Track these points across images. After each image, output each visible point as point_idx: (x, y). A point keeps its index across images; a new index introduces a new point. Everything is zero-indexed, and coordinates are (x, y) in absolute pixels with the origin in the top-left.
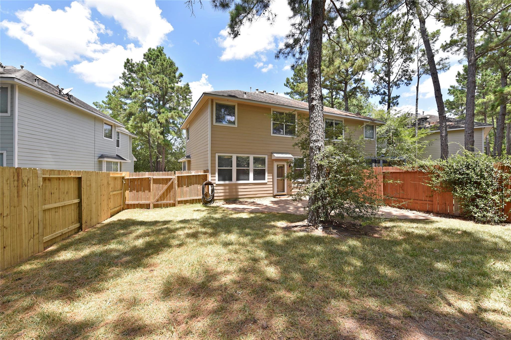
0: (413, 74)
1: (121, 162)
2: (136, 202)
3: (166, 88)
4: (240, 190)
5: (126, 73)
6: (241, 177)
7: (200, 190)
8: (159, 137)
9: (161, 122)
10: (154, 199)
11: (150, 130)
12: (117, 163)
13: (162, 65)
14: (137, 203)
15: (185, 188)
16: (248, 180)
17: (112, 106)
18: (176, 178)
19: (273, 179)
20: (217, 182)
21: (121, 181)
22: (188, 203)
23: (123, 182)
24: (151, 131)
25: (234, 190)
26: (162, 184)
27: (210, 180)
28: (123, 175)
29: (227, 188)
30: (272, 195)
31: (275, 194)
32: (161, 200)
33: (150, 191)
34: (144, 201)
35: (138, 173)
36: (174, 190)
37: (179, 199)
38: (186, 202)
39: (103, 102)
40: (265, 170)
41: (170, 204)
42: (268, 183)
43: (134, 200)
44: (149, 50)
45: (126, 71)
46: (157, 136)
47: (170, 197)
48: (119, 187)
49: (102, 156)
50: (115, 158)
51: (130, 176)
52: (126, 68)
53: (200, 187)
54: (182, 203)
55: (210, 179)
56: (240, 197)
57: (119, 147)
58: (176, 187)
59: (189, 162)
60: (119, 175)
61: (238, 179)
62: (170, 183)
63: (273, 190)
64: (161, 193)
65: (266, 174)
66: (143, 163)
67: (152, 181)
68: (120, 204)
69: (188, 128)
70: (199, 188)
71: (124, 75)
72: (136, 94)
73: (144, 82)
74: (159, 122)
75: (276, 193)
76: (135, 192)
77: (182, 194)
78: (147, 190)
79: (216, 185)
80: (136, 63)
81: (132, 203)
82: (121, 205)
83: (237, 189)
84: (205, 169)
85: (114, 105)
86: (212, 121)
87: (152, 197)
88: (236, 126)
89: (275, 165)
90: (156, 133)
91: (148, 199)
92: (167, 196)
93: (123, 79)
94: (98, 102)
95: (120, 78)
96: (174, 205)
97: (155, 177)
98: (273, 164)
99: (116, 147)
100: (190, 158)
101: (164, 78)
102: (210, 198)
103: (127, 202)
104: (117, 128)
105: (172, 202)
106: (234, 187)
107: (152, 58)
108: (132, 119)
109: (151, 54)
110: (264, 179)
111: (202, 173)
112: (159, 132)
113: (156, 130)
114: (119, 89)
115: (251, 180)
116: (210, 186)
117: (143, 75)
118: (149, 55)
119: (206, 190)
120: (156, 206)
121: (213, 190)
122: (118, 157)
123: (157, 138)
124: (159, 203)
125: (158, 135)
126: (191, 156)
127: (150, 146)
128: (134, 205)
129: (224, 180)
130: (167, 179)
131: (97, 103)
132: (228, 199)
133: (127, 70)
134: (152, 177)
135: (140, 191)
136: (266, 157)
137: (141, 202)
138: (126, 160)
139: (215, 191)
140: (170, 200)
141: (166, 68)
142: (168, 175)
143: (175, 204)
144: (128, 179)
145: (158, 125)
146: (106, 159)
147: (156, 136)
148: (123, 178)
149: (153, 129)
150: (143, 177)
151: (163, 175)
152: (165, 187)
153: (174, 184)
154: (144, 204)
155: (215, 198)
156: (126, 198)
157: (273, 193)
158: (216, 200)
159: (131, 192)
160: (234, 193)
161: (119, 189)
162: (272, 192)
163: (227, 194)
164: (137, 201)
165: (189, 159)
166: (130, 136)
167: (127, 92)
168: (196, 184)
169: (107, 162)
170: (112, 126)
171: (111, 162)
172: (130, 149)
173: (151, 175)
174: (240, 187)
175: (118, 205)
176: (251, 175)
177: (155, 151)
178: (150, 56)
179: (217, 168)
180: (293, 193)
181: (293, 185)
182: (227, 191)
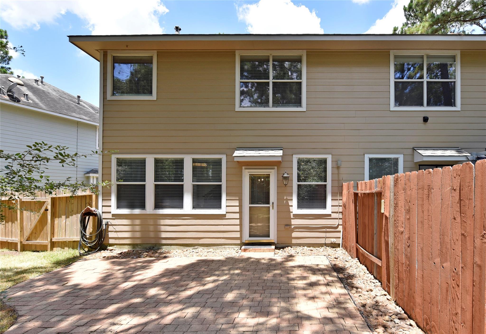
6: (166, 201)
15: (64, 220)
16: (182, 207)
18: (50, 201)
19: (240, 207)
20: (115, 210)
25: (152, 228)
26: (35, 211)
29: (138, 222)
30: (238, 242)
31: (244, 241)
37: (54, 239)
38: (64, 245)
40: (221, 185)
41: (44, 246)
42: (228, 216)
54: (59, 246)
55: (99, 204)
56: (164, 242)
61: (158, 206)
62: (42, 210)
63: (241, 231)
65: (224, 197)
67: (19, 206)
75: (246, 238)
77: (60, 230)
79: (113, 215)
83: (157, 225)
86: (105, 92)
87: (19, 233)
88: (154, 97)
98: (240, 175)
106: (151, 222)
110: (219, 207)
115: (188, 209)
124: (30, 242)
129: (132, 206)
130: (40, 203)
136: (224, 158)
139: (111, 228)
152: (38, 216)
155: (111, 241)
157: (241, 238)
158: (112, 245)
160: (152, 235)
162: (238, 235)
163: (138, 235)
168: (79, 213)
174: (163, 222)
176: (187, 198)
179: (114, 183)
180: (294, 241)
181: (295, 222)
182: (138, 228)
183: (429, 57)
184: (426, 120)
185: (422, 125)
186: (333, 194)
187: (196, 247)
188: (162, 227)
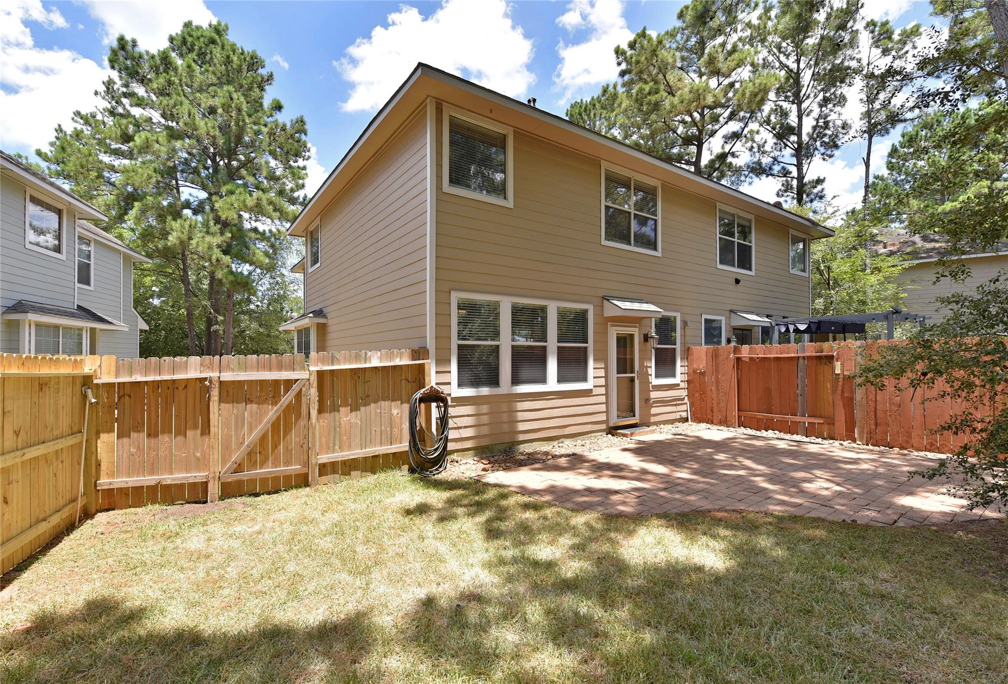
0: (844, 131)
1: (93, 330)
2: (148, 480)
3: (237, 124)
4: (521, 416)
5: (114, 83)
6: (525, 373)
7: (398, 421)
8: (217, 260)
9: (223, 217)
10: (224, 463)
11: (190, 238)
12: (81, 329)
13: (228, 61)
14: (153, 483)
15: (346, 417)
16: (543, 380)
17: (70, 167)
18: (314, 379)
19: (606, 377)
20: (457, 391)
21: (78, 395)
22: (356, 469)
23: (85, 397)
24: (194, 242)
25: (505, 417)
26: (259, 404)
27: (433, 384)
28: (87, 370)
29: (485, 409)
30: (604, 427)
31: (612, 424)
32: (253, 465)
33: (206, 430)
34: (179, 472)
35: (153, 359)
36: (302, 422)
37: (324, 458)
38: (347, 468)
39: (39, 153)
40: (587, 348)
41: (287, 478)
42: (595, 392)
43: (139, 470)
44: (188, 25)
45: (115, 75)
46: (214, 257)
47: (288, 450)
48: (65, 422)
49: (20, 307)
50: (72, 315)
51: (117, 375)
52: (116, 66)
53: (399, 412)
54: (334, 472)
55: (432, 379)
56: (521, 437)
57: (88, 283)
58: (314, 413)
59: (322, 329)
60: (65, 370)
61: (516, 380)
62: (287, 399)
63: (607, 412)
64: (251, 438)
65: (591, 364)
66: (166, 337)
67: (215, 393)
68: (68, 497)
69: (311, 233)
70: (395, 412)
71: (108, 88)
72: (147, 139)
73: (172, 102)
74: (217, 220)
75: (615, 421)
76: (141, 437)
77: (336, 438)
78: (195, 427)
79: (453, 399)
80: (147, 52)
81: (130, 485)
82: (74, 500)
83: (512, 412)
84: (416, 346)
85: (75, 165)
86: (439, 177)
87: (216, 456)
88: (510, 203)
89: (613, 333)
90: (210, 248)
91: (201, 463)
92: (275, 446)
93: (104, 98)
94: (23, 155)
95: (96, 93)
96: (303, 481)
97: (227, 376)
98: (605, 333)
99: (77, 285)
100: (325, 316)
101: (235, 96)
102: (436, 450)
103: (105, 482)
104: (78, 222)
105: (295, 468)
106: (505, 407)
107: (196, 47)
108: (133, 213)
109: (191, 36)
110: (584, 379)
111: (406, 361)
112: (219, 246)
113: (208, 239)
114: (92, 121)
115: (552, 384)
116: (434, 405)
117: (170, 83)
118: (187, 37)
119: (421, 421)
120: (229, 491)
121: (443, 421)
122: (83, 313)
123: (214, 261)
124: (246, 475)
125: (217, 254)
126: (325, 311)
127: (187, 290)
128: (138, 490)
129: (475, 383)
130: (277, 382)
131: (20, 157)
132: (486, 447)
133: (120, 71)
134: (214, 375)
135: (163, 432)
136: (590, 308)
137: (168, 478)
138: (111, 323)
139: (451, 423)
140: (287, 463)
141: (239, 70)
142: (280, 368)
143: (306, 476)
144: (111, 385)
145: (215, 228)
146: (32, 317)
147: (211, 255)
148: (87, 381)
149: (200, 235)
150: (176, 377)
151: (259, 367)
152: (271, 412)
153: (304, 400)
154: (182, 485)
155: (451, 446)
156: (99, 465)
157: (606, 422)
158: (453, 452)
159: (125, 440)
160: (506, 427)
161: (67, 430)
162: (603, 417)
163: (485, 430)
164: (152, 473)
165: (321, 320)
166: (127, 258)
167: (119, 132)
168: (385, 399)
169: (38, 325)
170: (59, 212)
171: (57, 327)
172: (124, 297)
173: (211, 367)
174: (521, 406)
175: (61, 502)
176: (552, 366)
177: (204, 303)
178: (190, 39)
179: (455, 342)
180: (653, 419)
181: (654, 395)
182: (485, 419)
183: (739, 217)
184: (737, 281)
185: (733, 286)
186: (682, 359)
187: (561, 440)
188: (519, 414)
